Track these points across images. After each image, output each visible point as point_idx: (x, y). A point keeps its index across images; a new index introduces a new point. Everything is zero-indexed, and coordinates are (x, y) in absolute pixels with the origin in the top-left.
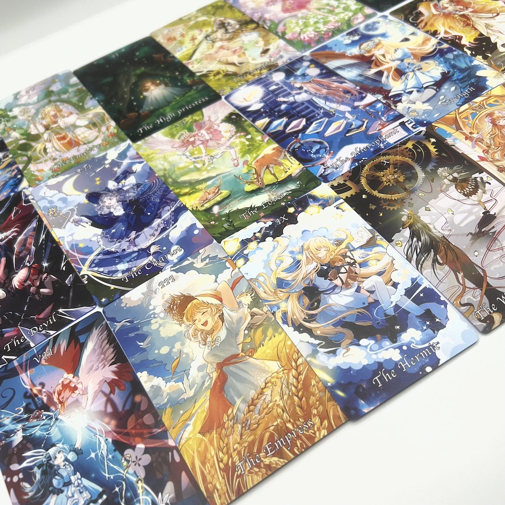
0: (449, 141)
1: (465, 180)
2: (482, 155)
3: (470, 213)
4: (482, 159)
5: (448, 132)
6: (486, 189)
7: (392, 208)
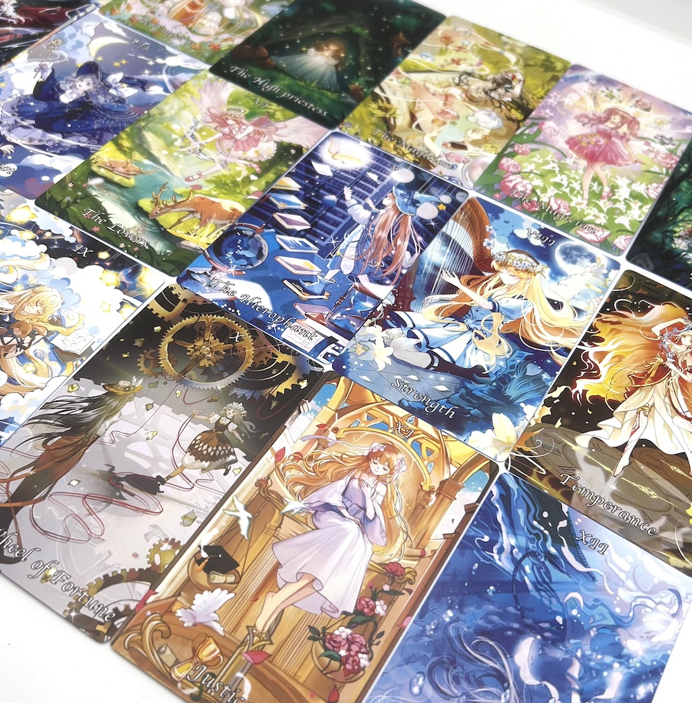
0: (308, 406)
1: (223, 440)
2: (288, 453)
3: (156, 460)
4: (280, 455)
5: (328, 400)
6: (213, 472)
7: (141, 364)
